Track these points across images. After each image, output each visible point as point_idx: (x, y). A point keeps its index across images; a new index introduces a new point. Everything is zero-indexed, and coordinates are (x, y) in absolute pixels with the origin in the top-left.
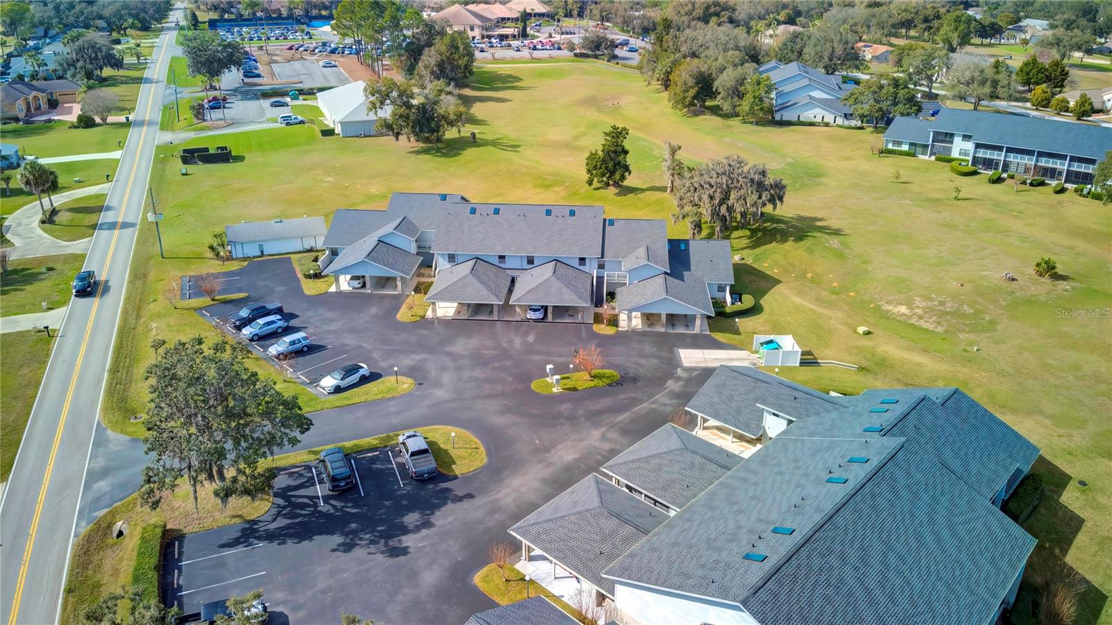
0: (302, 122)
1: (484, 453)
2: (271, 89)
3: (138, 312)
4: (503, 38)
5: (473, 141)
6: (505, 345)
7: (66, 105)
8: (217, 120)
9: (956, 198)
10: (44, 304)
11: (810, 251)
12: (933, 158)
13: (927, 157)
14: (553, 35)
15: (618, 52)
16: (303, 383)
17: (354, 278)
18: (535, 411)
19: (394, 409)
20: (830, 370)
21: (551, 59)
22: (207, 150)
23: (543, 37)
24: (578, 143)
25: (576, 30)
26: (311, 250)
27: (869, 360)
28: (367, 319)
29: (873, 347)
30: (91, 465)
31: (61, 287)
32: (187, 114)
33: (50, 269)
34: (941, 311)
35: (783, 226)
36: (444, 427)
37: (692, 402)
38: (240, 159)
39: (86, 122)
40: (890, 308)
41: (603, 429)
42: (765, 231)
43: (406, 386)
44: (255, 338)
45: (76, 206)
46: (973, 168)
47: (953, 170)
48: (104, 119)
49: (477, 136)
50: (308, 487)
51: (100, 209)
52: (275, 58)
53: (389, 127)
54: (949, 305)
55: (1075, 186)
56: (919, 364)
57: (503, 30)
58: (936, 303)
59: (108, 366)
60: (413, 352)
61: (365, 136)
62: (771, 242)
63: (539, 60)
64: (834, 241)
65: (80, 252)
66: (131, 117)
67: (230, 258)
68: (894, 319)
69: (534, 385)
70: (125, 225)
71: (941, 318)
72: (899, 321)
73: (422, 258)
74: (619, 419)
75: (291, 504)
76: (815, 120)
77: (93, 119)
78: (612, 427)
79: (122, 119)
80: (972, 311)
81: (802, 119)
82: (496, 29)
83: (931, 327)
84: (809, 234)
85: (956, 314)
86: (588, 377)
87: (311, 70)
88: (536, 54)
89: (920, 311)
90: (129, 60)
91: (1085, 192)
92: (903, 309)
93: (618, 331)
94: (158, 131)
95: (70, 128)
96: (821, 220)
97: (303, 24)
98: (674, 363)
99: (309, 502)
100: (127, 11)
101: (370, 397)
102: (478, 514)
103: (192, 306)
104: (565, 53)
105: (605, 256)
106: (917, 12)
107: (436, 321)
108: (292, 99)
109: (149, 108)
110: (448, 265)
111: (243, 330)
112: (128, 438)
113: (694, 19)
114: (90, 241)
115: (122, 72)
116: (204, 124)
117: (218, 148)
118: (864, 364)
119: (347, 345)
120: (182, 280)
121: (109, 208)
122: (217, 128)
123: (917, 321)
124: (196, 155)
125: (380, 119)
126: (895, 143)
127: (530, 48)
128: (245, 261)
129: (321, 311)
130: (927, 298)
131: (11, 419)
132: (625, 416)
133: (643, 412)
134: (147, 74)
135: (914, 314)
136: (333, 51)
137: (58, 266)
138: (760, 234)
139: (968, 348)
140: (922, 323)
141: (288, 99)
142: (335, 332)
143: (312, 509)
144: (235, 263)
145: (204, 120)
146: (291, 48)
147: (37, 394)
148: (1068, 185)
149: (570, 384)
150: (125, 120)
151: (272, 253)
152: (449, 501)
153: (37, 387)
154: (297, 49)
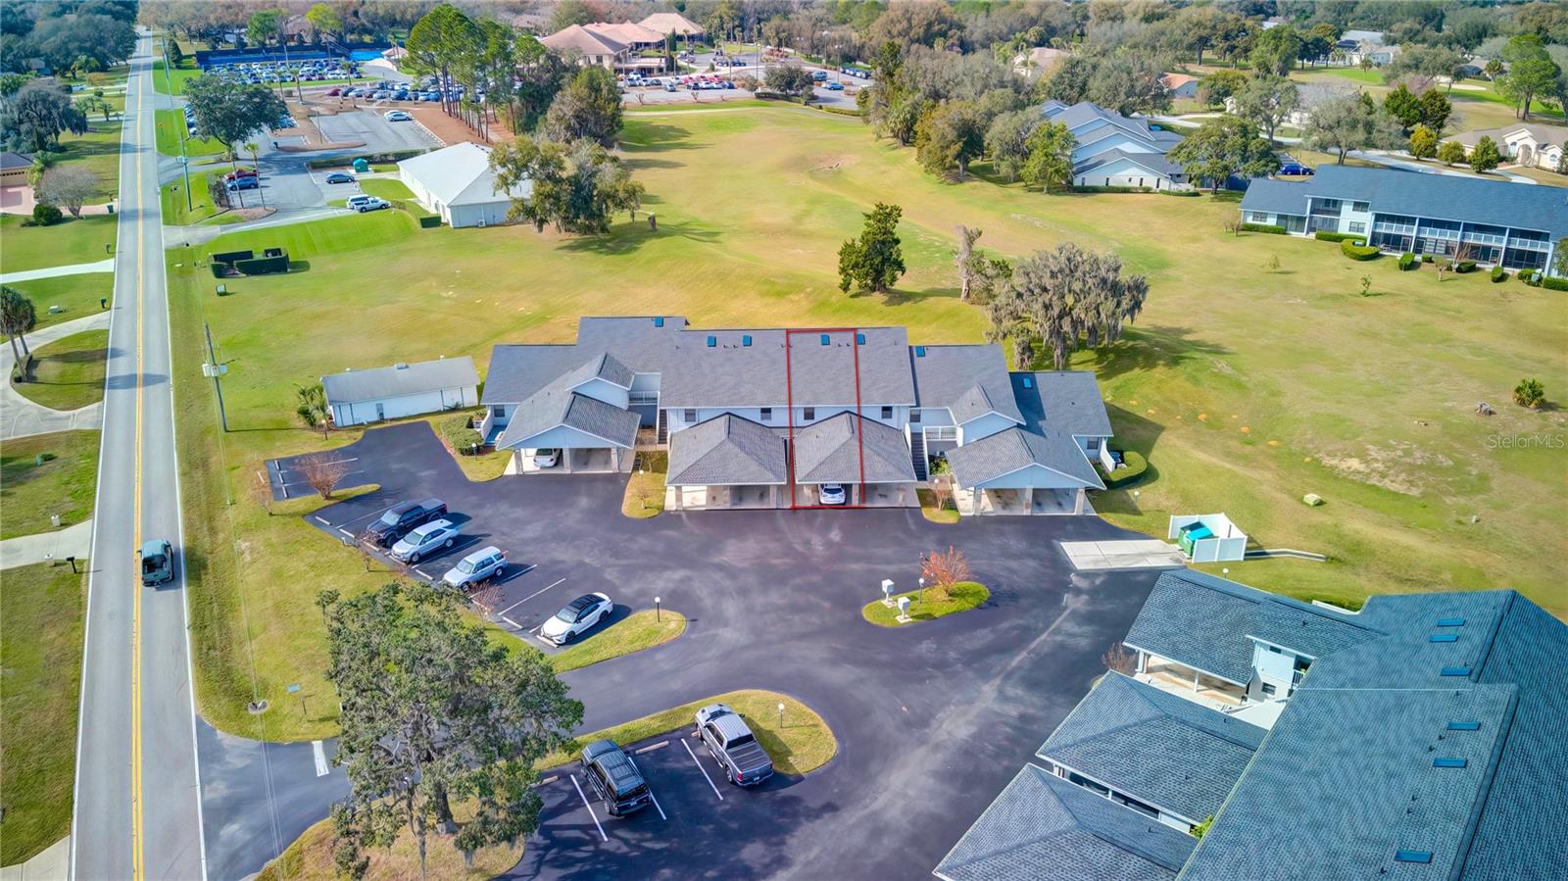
0: (383, 207)
1: (830, 732)
2: (322, 156)
3: (210, 522)
4: (645, 72)
5: (652, 229)
6: (799, 548)
7: (10, 190)
8: (250, 207)
9: (1364, 293)
10: (55, 519)
11: (1196, 381)
12: (1312, 235)
13: (1303, 235)
14: (716, 67)
15: (817, 91)
16: (511, 630)
17: (542, 452)
18: (884, 657)
19: (666, 666)
20: (1289, 564)
21: (724, 102)
22: (249, 254)
23: (700, 71)
24: (801, 227)
25: (747, 60)
26: (455, 409)
27: (1336, 545)
28: (578, 516)
29: (1336, 525)
30: (208, 796)
31: (73, 487)
32: (203, 199)
33: (48, 458)
34: (1410, 464)
35: (1144, 344)
36: (754, 691)
37: (1132, 633)
38: (301, 266)
39: (48, 216)
40: (1334, 462)
41: (997, 681)
42: (1119, 352)
43: (673, 625)
44: (415, 559)
45: (63, 352)
46: (1373, 250)
47: (1346, 252)
48: (75, 211)
49: (658, 220)
50: (572, 809)
51: (102, 355)
52: (314, 109)
53: (530, 212)
54: (1418, 454)
55: (1518, 271)
56: (1408, 548)
57: (643, 60)
58: (1400, 453)
59: (187, 619)
60: (666, 568)
61: (488, 226)
62: (1130, 368)
63: (707, 104)
64: (1222, 364)
65: (89, 428)
66: (116, 205)
67: (332, 427)
68: (1344, 478)
69: (868, 613)
70: (150, 380)
71: (1413, 475)
72: (1353, 482)
73: (640, 417)
74: (1014, 663)
75: (556, 842)
76: (1128, 185)
77: (58, 211)
78: (1008, 676)
79: (102, 209)
80: (1451, 463)
81: (1111, 184)
82: (633, 60)
83: (1402, 489)
84: (1184, 355)
85: (1431, 467)
86: (943, 596)
87: (375, 127)
88: (703, 95)
89: (1379, 466)
90: (93, 117)
91: (1534, 278)
92: (1355, 464)
93: (961, 518)
94: (162, 227)
95: (24, 225)
96: (1188, 332)
97: (340, 55)
98: (1062, 566)
99: (583, 836)
100: (77, 44)
101: (624, 648)
102: (858, 839)
103: (295, 509)
104: (741, 93)
105: (922, 403)
106: (1215, 26)
107: (684, 515)
108: (358, 171)
109: (139, 192)
110: (684, 426)
111: (395, 547)
112: (253, 743)
113: (912, 41)
114: (100, 409)
115: (86, 137)
116: (231, 213)
117: (267, 252)
118: (1333, 552)
119: (563, 562)
120: (268, 466)
121: (116, 353)
122: (254, 219)
123: (1379, 481)
124: (235, 262)
125: (515, 200)
126: (1256, 216)
127: (689, 87)
128: (358, 430)
129: (503, 507)
130: (1386, 447)
131: (49, 720)
132: (1019, 658)
133: (1046, 650)
134: (124, 138)
135: (1373, 470)
136: (401, 97)
137: (59, 452)
138: (1111, 356)
139: (1463, 519)
140: (1387, 483)
141: (352, 172)
142: (536, 540)
143: (591, 848)
144: (344, 435)
145: (231, 208)
146: (335, 93)
147: (80, 675)
148: (1508, 270)
149: (922, 609)
150: (106, 211)
151: (396, 416)
152: (802, 819)
153: (78, 661)
154: (346, 95)
